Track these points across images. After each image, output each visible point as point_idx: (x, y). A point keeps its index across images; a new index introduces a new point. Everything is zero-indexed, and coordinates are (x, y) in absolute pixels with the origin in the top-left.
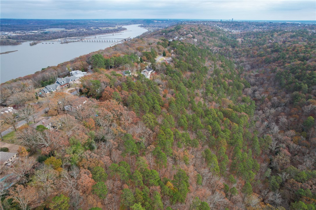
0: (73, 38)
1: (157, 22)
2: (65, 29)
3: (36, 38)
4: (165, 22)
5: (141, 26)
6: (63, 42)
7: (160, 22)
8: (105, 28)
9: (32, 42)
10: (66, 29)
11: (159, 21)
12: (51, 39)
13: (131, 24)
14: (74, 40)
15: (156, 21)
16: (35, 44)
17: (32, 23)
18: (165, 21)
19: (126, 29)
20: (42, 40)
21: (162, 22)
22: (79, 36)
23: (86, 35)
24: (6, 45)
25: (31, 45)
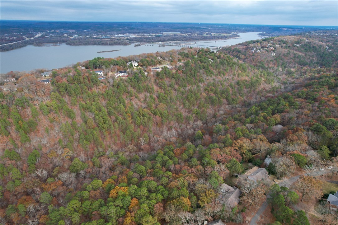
0: (176, 42)
1: (287, 30)
3: (145, 40)
4: (297, 30)
5: (259, 34)
7: (291, 30)
8: (216, 34)
9: (137, 44)
10: (180, 33)
11: (290, 29)
12: (156, 42)
13: (253, 31)
15: (286, 29)
16: (139, 45)
18: (298, 29)
19: (239, 36)
20: (149, 42)
21: (293, 30)
22: (182, 41)
25: (136, 46)
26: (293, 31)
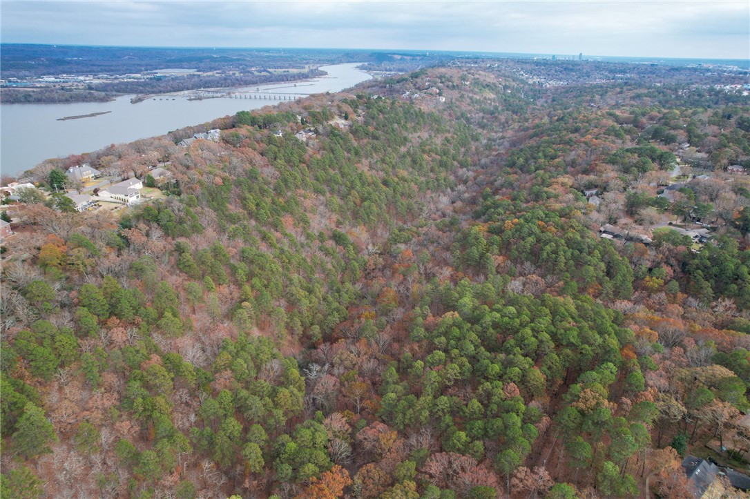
0: (213, 89)
1: (401, 59)
2: (196, 70)
3: (141, 88)
4: (418, 58)
5: (362, 68)
6: (192, 98)
7: (408, 58)
8: (280, 71)
9: (134, 96)
10: (198, 71)
11: (406, 57)
12: (170, 91)
13: (341, 62)
14: (215, 95)
15: (399, 57)
16: (140, 100)
17: (127, 57)
18: (419, 56)
19: (326, 73)
20: (153, 93)
21: (411, 58)
22: (225, 86)
23: (240, 84)
24: (87, 101)
25: (133, 102)
26: (412, 60)
